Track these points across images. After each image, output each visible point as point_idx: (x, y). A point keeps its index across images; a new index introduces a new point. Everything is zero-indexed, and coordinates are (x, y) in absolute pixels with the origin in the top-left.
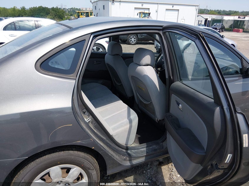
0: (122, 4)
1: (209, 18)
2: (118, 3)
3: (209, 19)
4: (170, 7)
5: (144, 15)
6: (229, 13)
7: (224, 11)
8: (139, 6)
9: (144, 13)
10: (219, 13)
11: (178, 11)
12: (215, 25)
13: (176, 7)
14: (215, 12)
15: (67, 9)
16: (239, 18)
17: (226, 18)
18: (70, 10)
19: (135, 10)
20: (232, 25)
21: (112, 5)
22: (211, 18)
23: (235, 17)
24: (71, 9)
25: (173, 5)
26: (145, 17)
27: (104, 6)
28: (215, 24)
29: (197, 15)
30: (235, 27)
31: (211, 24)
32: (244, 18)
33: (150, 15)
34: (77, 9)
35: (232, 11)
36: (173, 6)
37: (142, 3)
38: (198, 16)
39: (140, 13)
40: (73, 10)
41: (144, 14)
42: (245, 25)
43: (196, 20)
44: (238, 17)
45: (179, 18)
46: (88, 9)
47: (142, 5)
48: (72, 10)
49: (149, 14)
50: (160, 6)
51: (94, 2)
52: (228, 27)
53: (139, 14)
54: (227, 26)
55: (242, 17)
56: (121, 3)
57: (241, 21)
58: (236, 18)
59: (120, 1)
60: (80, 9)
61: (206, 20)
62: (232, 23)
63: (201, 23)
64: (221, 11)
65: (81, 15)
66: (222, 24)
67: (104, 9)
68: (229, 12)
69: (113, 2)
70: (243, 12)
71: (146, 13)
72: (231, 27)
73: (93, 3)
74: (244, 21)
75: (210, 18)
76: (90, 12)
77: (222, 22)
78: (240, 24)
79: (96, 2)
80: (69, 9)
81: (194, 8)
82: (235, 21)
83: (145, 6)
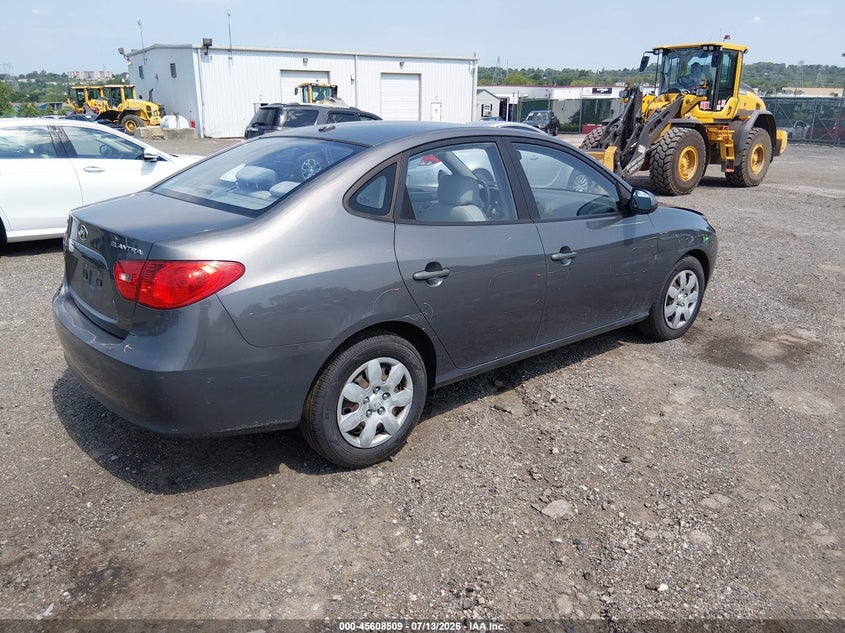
0: (236, 57)
1: (510, 96)
2: (224, 57)
3: (513, 100)
4: (393, 67)
5: (316, 94)
6: (565, 80)
7: (549, 72)
8: (296, 63)
9: (316, 88)
10: (536, 78)
11: (420, 79)
12: (531, 118)
13: (410, 67)
14: (524, 74)
15: (16, 79)
16: (595, 91)
17: (560, 94)
18: (25, 81)
19: (282, 76)
20: (578, 113)
21: (202, 64)
22: (516, 95)
23: (585, 89)
24: (29, 76)
25: (402, 60)
26: (320, 98)
27: (173, 66)
28: (531, 114)
29: (476, 88)
30: (586, 120)
31: (519, 114)
32: (609, 92)
33: (336, 93)
34: (54, 77)
35: (573, 71)
36: (401, 64)
37: (306, 55)
38: (479, 91)
39: (304, 87)
40: (37, 81)
41: (318, 91)
42: (613, 112)
43: (475, 105)
44: (591, 89)
45: (423, 99)
46: (97, 76)
47: (305, 61)
48: (33, 81)
49: (335, 90)
50: (361, 63)
51: (135, 53)
52: (568, 121)
53: (300, 90)
54: (564, 119)
55: (603, 90)
56: (234, 57)
57: (600, 100)
58: (587, 93)
59: (229, 50)
60: (64, 76)
61: (503, 103)
62: (578, 107)
63: (489, 113)
64: (541, 71)
65: (89, 99)
66: (552, 114)
67: (174, 73)
68: (566, 75)
69: (206, 54)
70: (603, 72)
71: (322, 87)
72: (575, 119)
73: (128, 57)
74: (609, 102)
75: (513, 95)
76: (125, 88)
77: (551, 109)
78: (599, 111)
79: (140, 52)
80: (21, 77)
81: (465, 67)
82: (584, 101)
83: (315, 64)
